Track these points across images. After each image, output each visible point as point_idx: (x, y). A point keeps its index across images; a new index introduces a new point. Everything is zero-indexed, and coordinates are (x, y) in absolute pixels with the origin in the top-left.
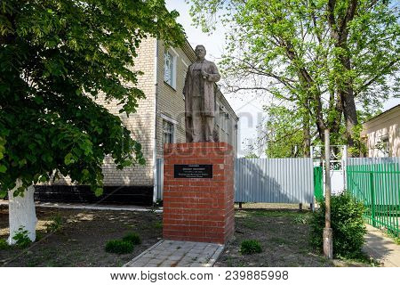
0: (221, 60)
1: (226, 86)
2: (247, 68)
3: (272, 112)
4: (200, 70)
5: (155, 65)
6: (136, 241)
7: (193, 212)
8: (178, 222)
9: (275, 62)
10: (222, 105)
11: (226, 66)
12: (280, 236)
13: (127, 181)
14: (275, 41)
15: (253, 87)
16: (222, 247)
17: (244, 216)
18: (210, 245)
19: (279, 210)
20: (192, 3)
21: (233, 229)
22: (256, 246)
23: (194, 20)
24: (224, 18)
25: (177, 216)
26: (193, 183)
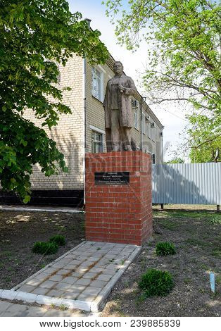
0: (145, 75)
1: (151, 98)
2: (168, 81)
3: (193, 120)
4: (118, 85)
5: (83, 82)
6: (61, 242)
7: (113, 216)
8: (99, 225)
9: (194, 73)
10: (148, 115)
11: (149, 80)
12: (196, 236)
13: (61, 186)
14: (195, 55)
15: (176, 98)
16: (138, 248)
17: (165, 216)
18: (127, 246)
19: (198, 211)
20: (117, 24)
21: (151, 230)
22: (171, 248)
23: (120, 39)
24: (147, 36)
25: (98, 220)
26: (112, 190)
